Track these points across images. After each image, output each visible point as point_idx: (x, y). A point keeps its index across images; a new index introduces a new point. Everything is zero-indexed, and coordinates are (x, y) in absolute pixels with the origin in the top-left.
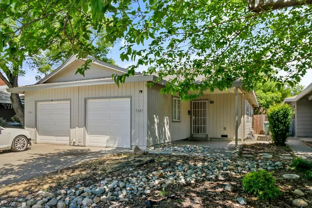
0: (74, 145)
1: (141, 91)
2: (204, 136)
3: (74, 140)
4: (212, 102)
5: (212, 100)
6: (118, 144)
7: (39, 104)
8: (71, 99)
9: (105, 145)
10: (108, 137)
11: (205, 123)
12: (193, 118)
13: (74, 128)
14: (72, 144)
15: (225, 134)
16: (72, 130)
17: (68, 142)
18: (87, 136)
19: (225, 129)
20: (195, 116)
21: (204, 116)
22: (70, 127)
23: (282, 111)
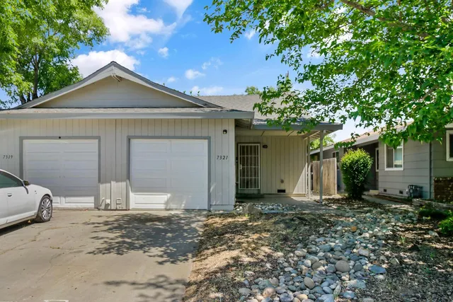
0: (106, 209)
1: (225, 131)
2: (256, 192)
3: (108, 201)
4: (265, 147)
5: (265, 142)
6: (185, 204)
7: (25, 142)
8: (100, 137)
9: (163, 207)
10: (169, 195)
11: (256, 174)
12: (241, 167)
13: (106, 182)
14: (103, 207)
15: (282, 188)
16: (102, 187)
17: (92, 205)
18: (131, 194)
19: (282, 181)
20: (243, 165)
21: (255, 165)
22: (99, 181)
23: (362, 160)
